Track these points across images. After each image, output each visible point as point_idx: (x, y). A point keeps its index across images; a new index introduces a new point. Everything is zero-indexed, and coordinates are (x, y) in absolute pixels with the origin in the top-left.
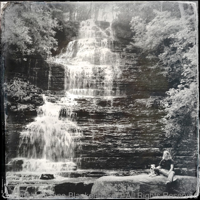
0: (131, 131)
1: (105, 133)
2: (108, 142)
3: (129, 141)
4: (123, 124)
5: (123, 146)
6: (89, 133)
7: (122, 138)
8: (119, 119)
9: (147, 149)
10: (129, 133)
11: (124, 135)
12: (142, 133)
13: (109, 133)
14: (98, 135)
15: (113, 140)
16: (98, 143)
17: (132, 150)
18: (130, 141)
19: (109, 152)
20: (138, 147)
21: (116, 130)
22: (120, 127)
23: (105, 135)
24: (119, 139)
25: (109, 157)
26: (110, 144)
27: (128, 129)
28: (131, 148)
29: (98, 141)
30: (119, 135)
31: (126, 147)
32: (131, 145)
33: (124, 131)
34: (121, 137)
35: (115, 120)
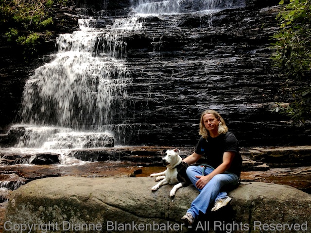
0: (232, 71)
1: (175, 76)
2: (179, 94)
3: (224, 91)
4: (218, 57)
5: (208, 101)
6: (143, 78)
7: (209, 86)
8: (212, 48)
9: (260, 105)
10: (227, 75)
11: (214, 79)
12: (257, 73)
13: (182, 77)
14: (161, 81)
15: (189, 90)
16: (158, 97)
17: (226, 109)
18: (227, 92)
19: (178, 113)
20: (241, 102)
21: (200, 70)
22: (210, 63)
23: (176, 81)
24: (203, 88)
25: (177, 122)
26: (182, 97)
27: (226, 66)
28: (225, 104)
29: (158, 93)
30: (205, 79)
31: (215, 103)
32: (226, 99)
33: (217, 71)
34: (209, 83)
35: (202, 50)
